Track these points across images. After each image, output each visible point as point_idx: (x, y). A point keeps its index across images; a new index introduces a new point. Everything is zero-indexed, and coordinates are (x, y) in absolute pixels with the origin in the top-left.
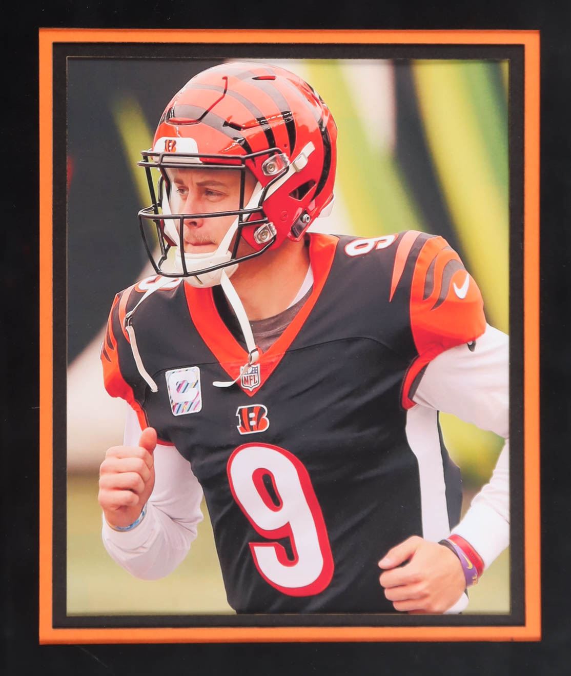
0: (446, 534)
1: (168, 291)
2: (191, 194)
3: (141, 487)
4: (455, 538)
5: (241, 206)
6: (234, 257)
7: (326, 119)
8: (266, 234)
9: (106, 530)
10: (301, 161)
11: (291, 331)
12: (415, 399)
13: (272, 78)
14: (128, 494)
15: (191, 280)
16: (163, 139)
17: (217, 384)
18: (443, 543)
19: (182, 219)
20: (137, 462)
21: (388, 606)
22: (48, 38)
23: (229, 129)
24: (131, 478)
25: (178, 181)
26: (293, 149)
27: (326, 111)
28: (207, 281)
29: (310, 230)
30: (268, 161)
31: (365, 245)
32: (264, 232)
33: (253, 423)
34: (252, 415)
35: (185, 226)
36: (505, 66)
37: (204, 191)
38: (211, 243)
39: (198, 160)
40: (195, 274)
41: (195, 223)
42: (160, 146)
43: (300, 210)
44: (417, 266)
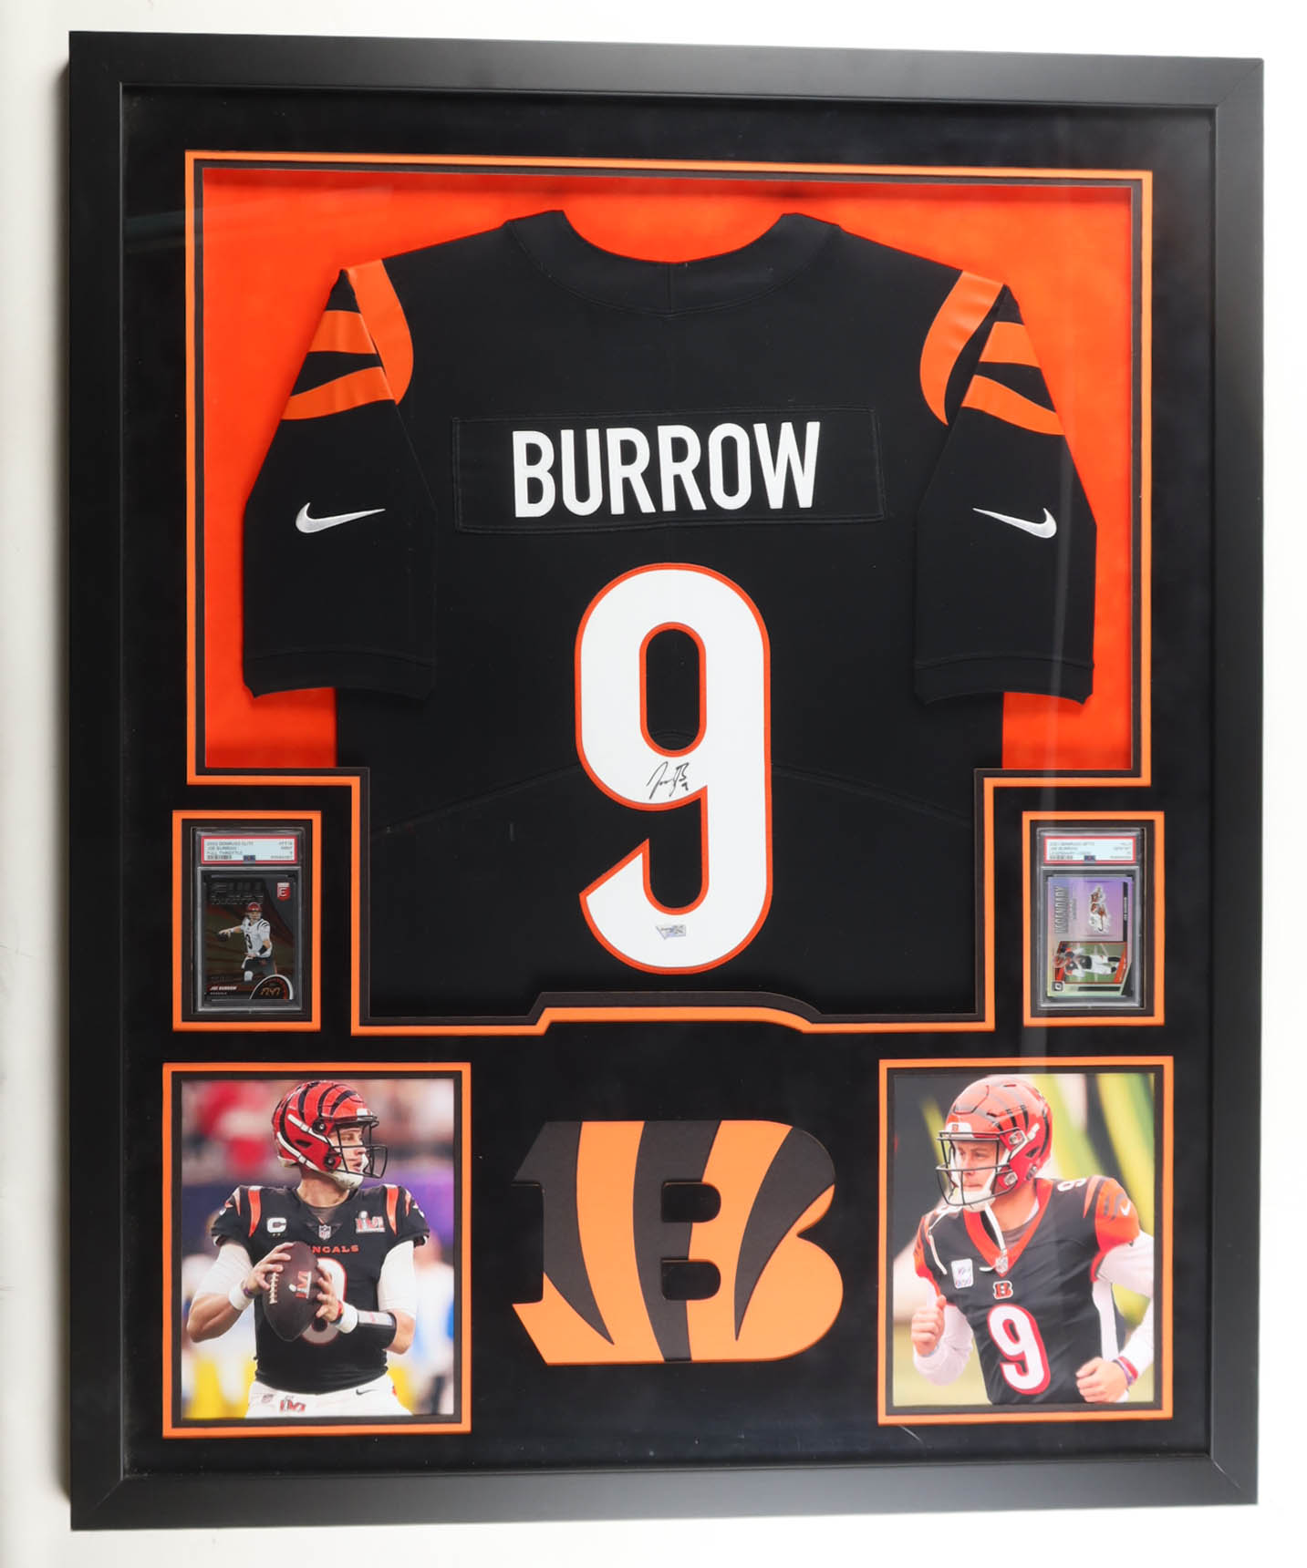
0: (1116, 1357)
1: (955, 1214)
2: (968, 1156)
3: (937, 1331)
4: (1121, 1358)
5: (997, 1162)
6: (993, 1193)
7: (1046, 1112)
8: (1011, 1179)
9: (916, 1357)
10: (1032, 1135)
11: (1027, 1236)
12: (1099, 1276)
13: (1014, 1086)
14: (929, 1335)
15: (967, 1208)
16: (952, 1124)
17: (983, 1269)
18: (1115, 1361)
19: (962, 1171)
20: (935, 1316)
21: (1080, 1399)
22: (884, 1065)
23: (990, 1117)
24: (930, 1325)
25: (960, 1149)
26: (1027, 1129)
27: (1046, 1105)
28: (977, 1208)
29: (1037, 1176)
30: (1013, 1135)
31: (1069, 1185)
32: (1010, 1178)
33: (1003, 1292)
34: (1003, 1287)
35: (964, 1177)
36: (1152, 1076)
37: (975, 1154)
38: (979, 1186)
39: (971, 1136)
40: (969, 1204)
41: (969, 1174)
42: (949, 1128)
43: (1031, 1165)
44: (1100, 1197)
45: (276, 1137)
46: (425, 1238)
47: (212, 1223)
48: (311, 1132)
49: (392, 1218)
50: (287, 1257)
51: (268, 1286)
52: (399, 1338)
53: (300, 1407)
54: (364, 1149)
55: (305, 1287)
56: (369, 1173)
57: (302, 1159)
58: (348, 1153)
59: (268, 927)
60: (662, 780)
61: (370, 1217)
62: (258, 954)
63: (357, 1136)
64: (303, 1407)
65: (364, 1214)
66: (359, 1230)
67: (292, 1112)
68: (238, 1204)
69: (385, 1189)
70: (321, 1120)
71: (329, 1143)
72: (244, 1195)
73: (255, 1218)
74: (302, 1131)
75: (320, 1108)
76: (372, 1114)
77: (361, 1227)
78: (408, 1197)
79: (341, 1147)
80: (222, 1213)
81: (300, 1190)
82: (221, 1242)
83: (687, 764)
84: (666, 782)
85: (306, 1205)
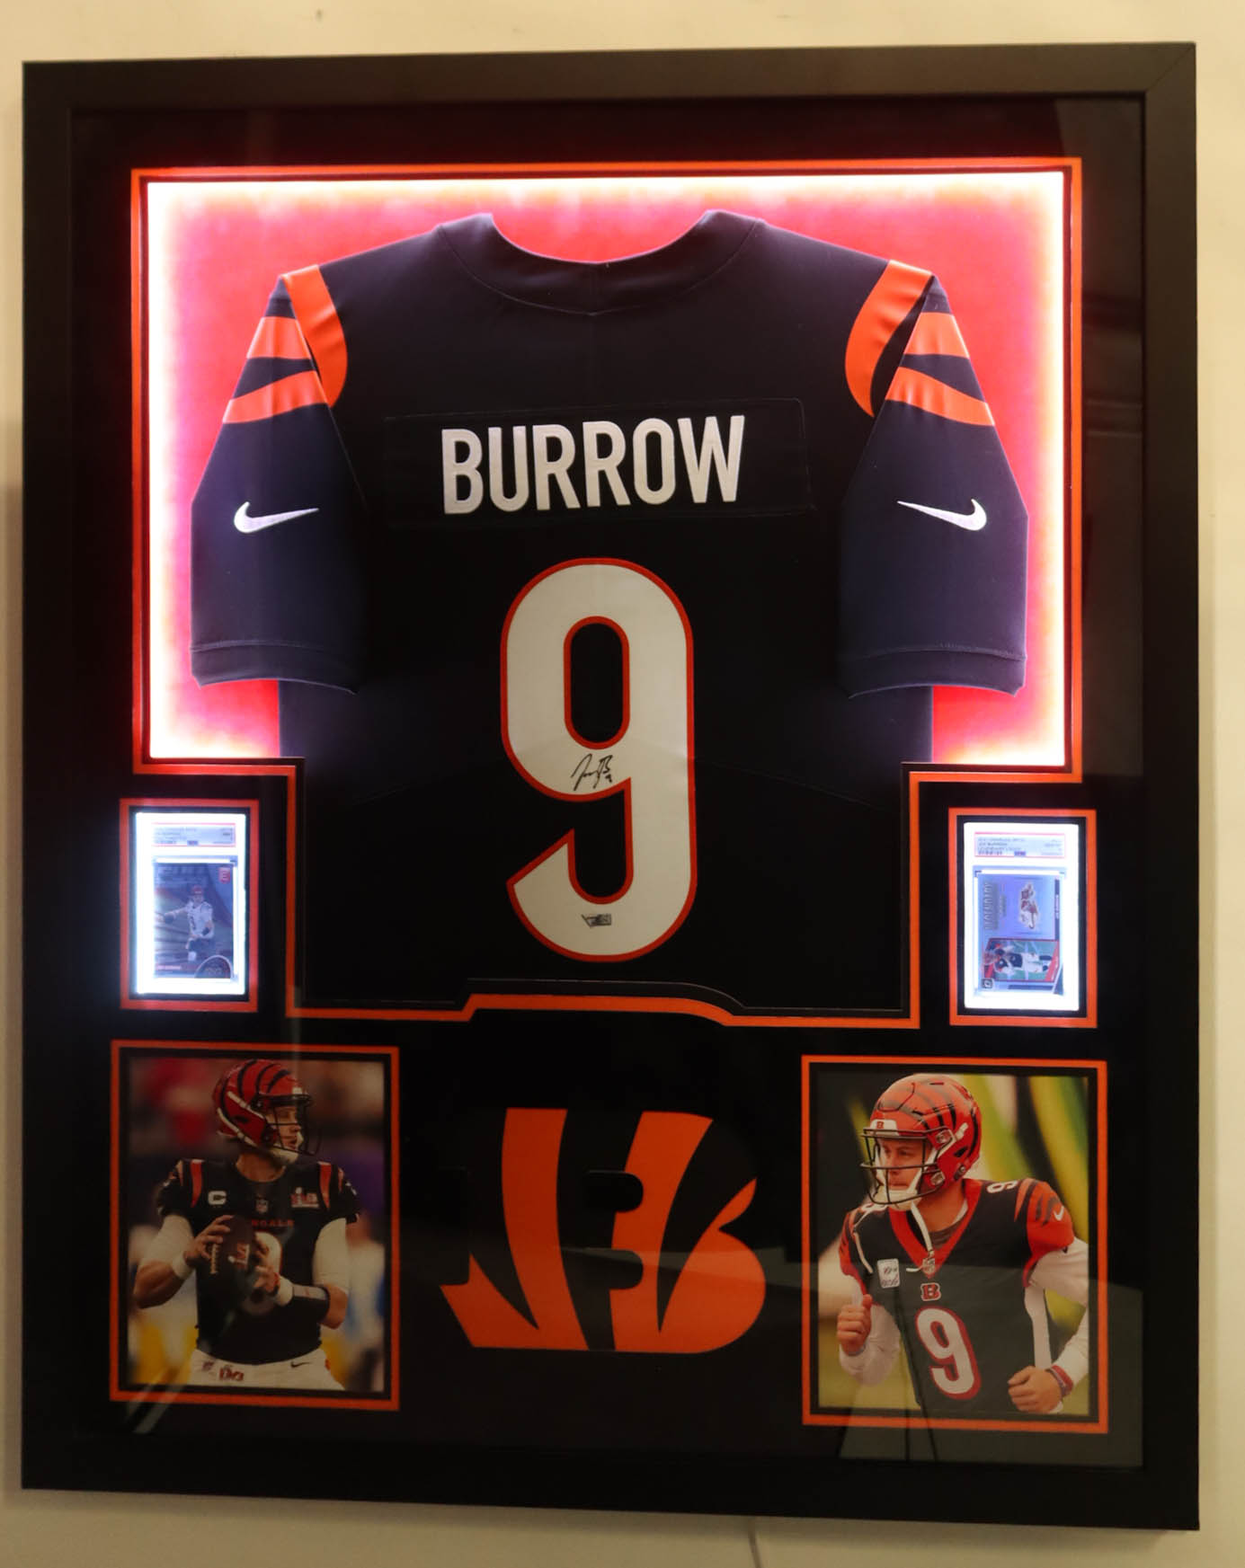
0: (1049, 1365)
1: (879, 1212)
2: (893, 1155)
3: (864, 1330)
4: (1055, 1367)
5: (923, 1162)
6: (919, 1192)
7: (975, 1109)
8: (939, 1178)
9: (842, 1356)
10: (960, 1134)
11: (955, 1238)
12: (1031, 1282)
13: (942, 1084)
14: (855, 1334)
15: (893, 1206)
16: (876, 1121)
17: (909, 1270)
18: (1048, 1370)
19: (887, 1169)
20: (860, 1315)
21: (1014, 1407)
22: (807, 1061)
23: (915, 1115)
24: (857, 1324)
25: (885, 1147)
26: (955, 1128)
27: (975, 1104)
28: (902, 1207)
29: (965, 1177)
30: (940, 1135)
32: (937, 1178)
33: (931, 1294)
34: (930, 1289)
35: (889, 1176)
36: (1085, 1080)
37: (901, 1153)
38: (905, 1185)
39: (897, 1134)
40: (896, 1203)
41: (895, 1173)
42: (874, 1125)
43: (959, 1165)
44: (1031, 1201)
45: (216, 1113)
46: (357, 1215)
47: (157, 1194)
48: (249, 1109)
49: (325, 1195)
50: (227, 1229)
51: (208, 1256)
52: (334, 1312)
54: (299, 1127)
56: (303, 1151)
57: (241, 1135)
58: (284, 1131)
59: (210, 911)
60: (587, 772)
61: (304, 1194)
62: (201, 935)
63: (292, 1114)
64: (242, 1375)
65: (299, 1191)
67: (232, 1090)
68: (181, 1176)
69: (319, 1166)
70: (258, 1097)
71: (266, 1120)
72: (187, 1167)
73: (197, 1190)
74: (241, 1109)
75: (258, 1089)
76: (306, 1093)
77: (296, 1202)
78: (341, 1174)
79: (277, 1124)
80: (166, 1184)
81: (239, 1164)
82: (166, 1213)
83: (611, 757)
84: (590, 774)
85: (245, 1179)
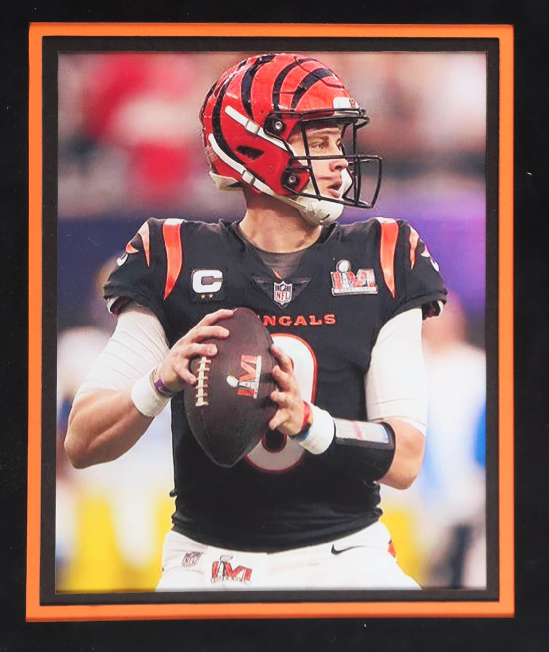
45: (207, 142)
46: (440, 304)
47: (105, 278)
48: (261, 133)
49: (388, 272)
50: (224, 332)
51: (193, 379)
52: (400, 464)
53: (241, 574)
54: (345, 162)
55: (251, 380)
56: (353, 200)
57: (247, 177)
58: (320, 168)
61: (354, 270)
63: (333, 140)
64: (248, 573)
65: (344, 265)
66: (336, 291)
67: (232, 103)
68: (146, 248)
69: (377, 226)
70: (281, 116)
71: (291, 152)
72: (156, 233)
73: (174, 271)
74: (250, 133)
75: (276, 96)
76: (357, 106)
77: (340, 286)
78: (414, 238)
79: (309, 158)
80: (121, 262)
81: (244, 226)
82: (118, 309)
85: (254, 248)
